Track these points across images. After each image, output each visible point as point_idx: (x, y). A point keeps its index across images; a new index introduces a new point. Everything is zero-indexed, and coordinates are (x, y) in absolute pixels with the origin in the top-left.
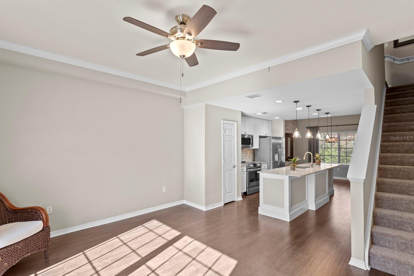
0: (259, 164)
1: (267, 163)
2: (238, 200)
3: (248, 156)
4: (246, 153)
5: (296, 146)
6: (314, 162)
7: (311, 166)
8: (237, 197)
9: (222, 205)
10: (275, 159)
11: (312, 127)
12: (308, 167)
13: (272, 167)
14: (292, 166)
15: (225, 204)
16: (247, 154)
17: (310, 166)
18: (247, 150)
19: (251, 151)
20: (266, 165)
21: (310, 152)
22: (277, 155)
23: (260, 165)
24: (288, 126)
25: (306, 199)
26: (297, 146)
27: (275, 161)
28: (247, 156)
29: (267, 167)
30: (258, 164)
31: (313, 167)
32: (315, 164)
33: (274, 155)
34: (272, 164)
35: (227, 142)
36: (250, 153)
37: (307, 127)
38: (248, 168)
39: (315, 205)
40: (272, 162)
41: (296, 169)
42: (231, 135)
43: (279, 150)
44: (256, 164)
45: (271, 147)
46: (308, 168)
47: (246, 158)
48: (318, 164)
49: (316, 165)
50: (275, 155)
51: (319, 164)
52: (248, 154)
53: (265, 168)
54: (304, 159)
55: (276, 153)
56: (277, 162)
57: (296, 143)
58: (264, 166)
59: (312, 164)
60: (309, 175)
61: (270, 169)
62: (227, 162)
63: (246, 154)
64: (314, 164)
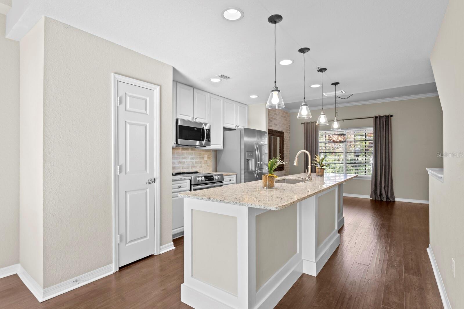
0: (218, 175)
1: (235, 173)
2: (161, 253)
3: (206, 162)
4: (201, 156)
5: (287, 150)
6: (313, 170)
7: (309, 177)
8: (161, 245)
9: (112, 273)
10: (250, 168)
11: (309, 123)
12: (303, 180)
13: (243, 180)
14: (267, 179)
15: (120, 268)
16: (203, 158)
17: (307, 179)
18: (202, 153)
19: (210, 154)
20: (234, 178)
21: (307, 150)
22: (254, 160)
23: (219, 177)
24: (276, 119)
25: (298, 252)
26: (289, 150)
27: (250, 170)
28: (203, 162)
29: (235, 181)
30: (216, 175)
31: (311, 180)
32: (315, 174)
33: (248, 160)
34: (243, 176)
35: (128, 125)
36: (209, 158)
37: (303, 123)
38: (193, 183)
39: (315, 264)
40: (243, 172)
41: (276, 185)
42: (144, 111)
43: (257, 152)
44: (212, 176)
45: (243, 147)
46: (301, 183)
47: (200, 165)
48: (320, 174)
49: (317, 176)
50: (250, 161)
51: (322, 175)
52: (205, 159)
53: (231, 182)
54: (295, 164)
55: (252, 156)
56: (252, 172)
57: (287, 146)
58: (230, 179)
59: (310, 175)
60: (304, 200)
61: (241, 183)
62: (128, 170)
63: (200, 158)
64: (313, 174)
